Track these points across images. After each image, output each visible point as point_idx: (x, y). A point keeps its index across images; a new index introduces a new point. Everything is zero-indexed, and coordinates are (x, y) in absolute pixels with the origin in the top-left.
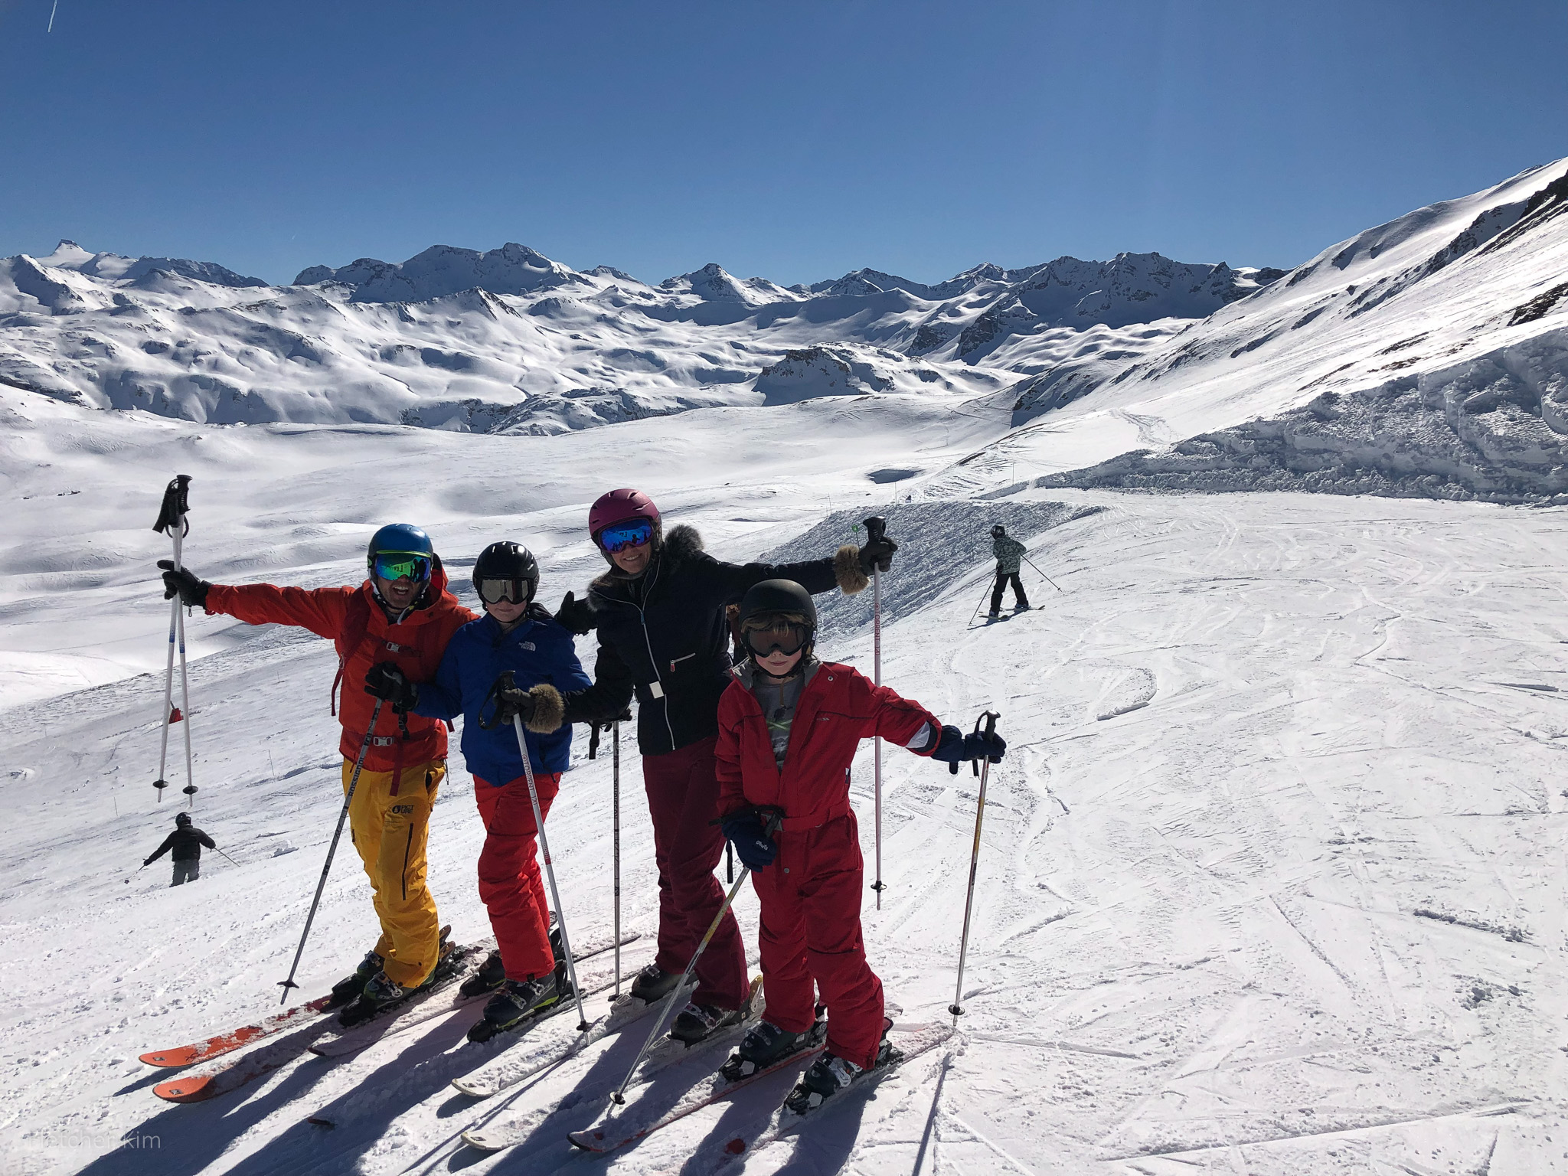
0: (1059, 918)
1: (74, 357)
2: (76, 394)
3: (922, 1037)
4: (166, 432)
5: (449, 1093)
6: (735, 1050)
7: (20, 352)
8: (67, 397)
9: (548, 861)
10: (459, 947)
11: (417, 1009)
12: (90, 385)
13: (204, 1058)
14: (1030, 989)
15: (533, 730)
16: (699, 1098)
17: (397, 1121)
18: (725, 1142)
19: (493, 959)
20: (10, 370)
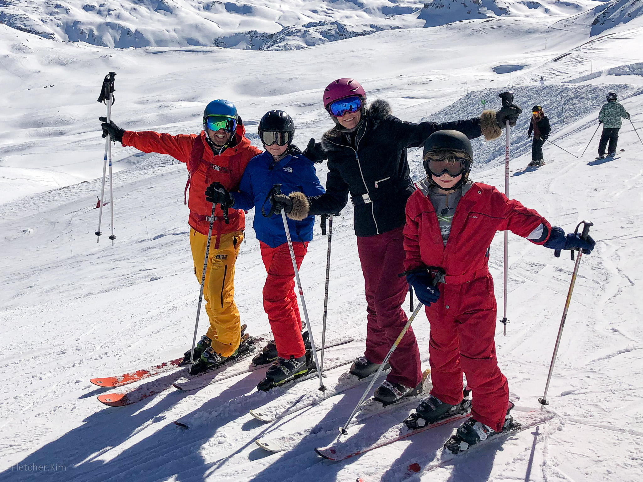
0: (627, 351)
1: (51, 15)
2: (52, 34)
3: (533, 416)
4: (94, 53)
5: (248, 417)
6: (414, 411)
7: (25, 13)
8: (48, 36)
9: (301, 293)
10: (251, 337)
11: (229, 369)
12: (59, 29)
13: (121, 384)
14: (607, 394)
15: (291, 218)
16: (392, 437)
17: (220, 429)
18: (408, 464)
19: (271, 346)
20: (21, 23)
